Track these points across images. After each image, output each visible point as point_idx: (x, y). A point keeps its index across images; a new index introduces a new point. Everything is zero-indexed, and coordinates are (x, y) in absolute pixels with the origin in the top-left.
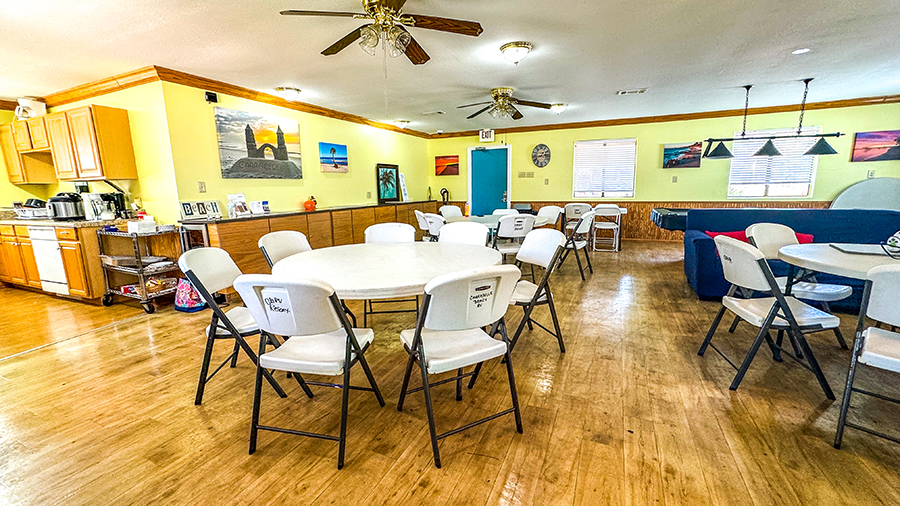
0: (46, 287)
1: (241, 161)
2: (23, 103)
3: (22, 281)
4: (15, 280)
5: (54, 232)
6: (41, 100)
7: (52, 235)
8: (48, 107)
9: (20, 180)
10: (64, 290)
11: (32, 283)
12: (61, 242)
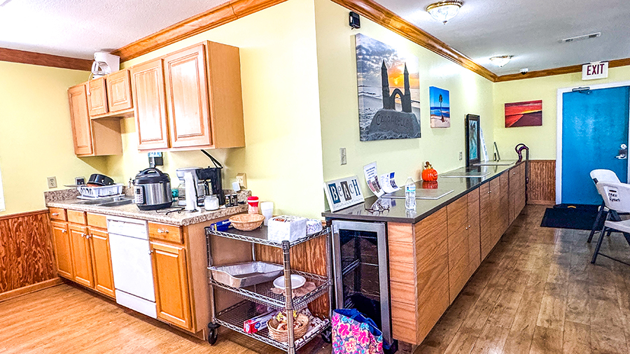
0: (121, 299)
1: (379, 114)
2: (100, 57)
3: (87, 283)
4: (79, 280)
5: (144, 228)
6: (116, 52)
7: (142, 231)
8: (122, 61)
9: (87, 151)
10: (150, 310)
11: (100, 288)
12: (155, 243)
